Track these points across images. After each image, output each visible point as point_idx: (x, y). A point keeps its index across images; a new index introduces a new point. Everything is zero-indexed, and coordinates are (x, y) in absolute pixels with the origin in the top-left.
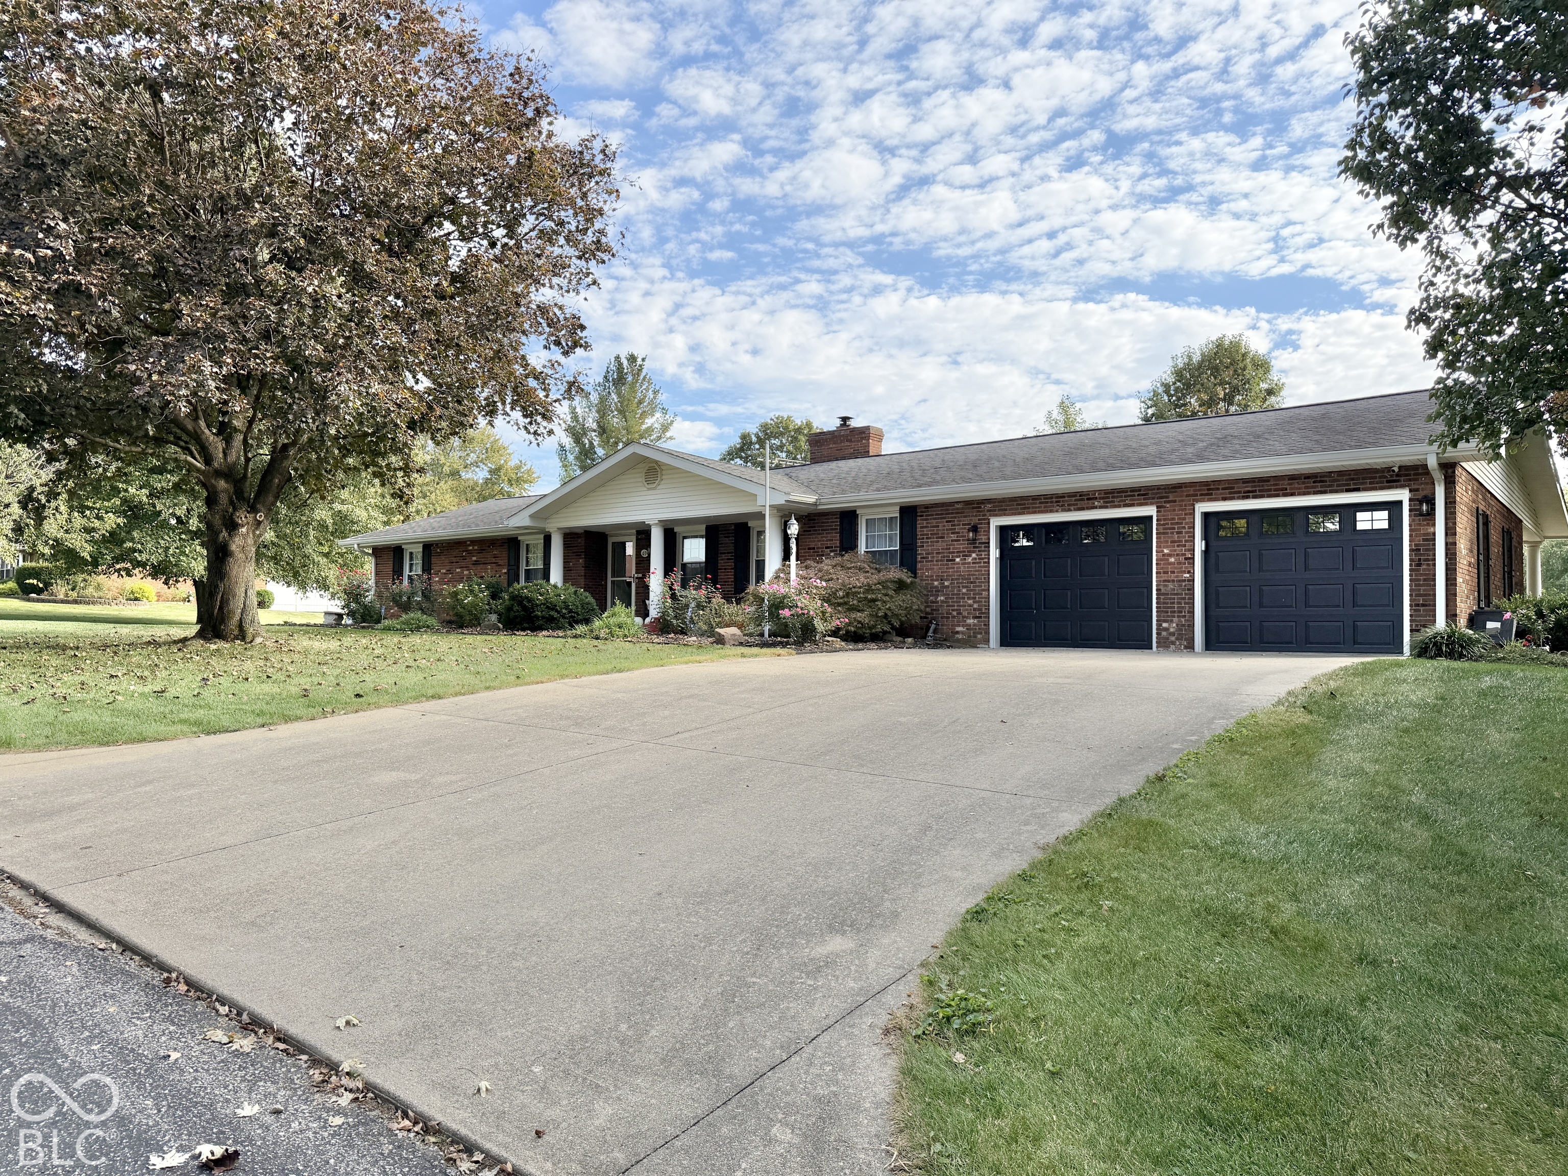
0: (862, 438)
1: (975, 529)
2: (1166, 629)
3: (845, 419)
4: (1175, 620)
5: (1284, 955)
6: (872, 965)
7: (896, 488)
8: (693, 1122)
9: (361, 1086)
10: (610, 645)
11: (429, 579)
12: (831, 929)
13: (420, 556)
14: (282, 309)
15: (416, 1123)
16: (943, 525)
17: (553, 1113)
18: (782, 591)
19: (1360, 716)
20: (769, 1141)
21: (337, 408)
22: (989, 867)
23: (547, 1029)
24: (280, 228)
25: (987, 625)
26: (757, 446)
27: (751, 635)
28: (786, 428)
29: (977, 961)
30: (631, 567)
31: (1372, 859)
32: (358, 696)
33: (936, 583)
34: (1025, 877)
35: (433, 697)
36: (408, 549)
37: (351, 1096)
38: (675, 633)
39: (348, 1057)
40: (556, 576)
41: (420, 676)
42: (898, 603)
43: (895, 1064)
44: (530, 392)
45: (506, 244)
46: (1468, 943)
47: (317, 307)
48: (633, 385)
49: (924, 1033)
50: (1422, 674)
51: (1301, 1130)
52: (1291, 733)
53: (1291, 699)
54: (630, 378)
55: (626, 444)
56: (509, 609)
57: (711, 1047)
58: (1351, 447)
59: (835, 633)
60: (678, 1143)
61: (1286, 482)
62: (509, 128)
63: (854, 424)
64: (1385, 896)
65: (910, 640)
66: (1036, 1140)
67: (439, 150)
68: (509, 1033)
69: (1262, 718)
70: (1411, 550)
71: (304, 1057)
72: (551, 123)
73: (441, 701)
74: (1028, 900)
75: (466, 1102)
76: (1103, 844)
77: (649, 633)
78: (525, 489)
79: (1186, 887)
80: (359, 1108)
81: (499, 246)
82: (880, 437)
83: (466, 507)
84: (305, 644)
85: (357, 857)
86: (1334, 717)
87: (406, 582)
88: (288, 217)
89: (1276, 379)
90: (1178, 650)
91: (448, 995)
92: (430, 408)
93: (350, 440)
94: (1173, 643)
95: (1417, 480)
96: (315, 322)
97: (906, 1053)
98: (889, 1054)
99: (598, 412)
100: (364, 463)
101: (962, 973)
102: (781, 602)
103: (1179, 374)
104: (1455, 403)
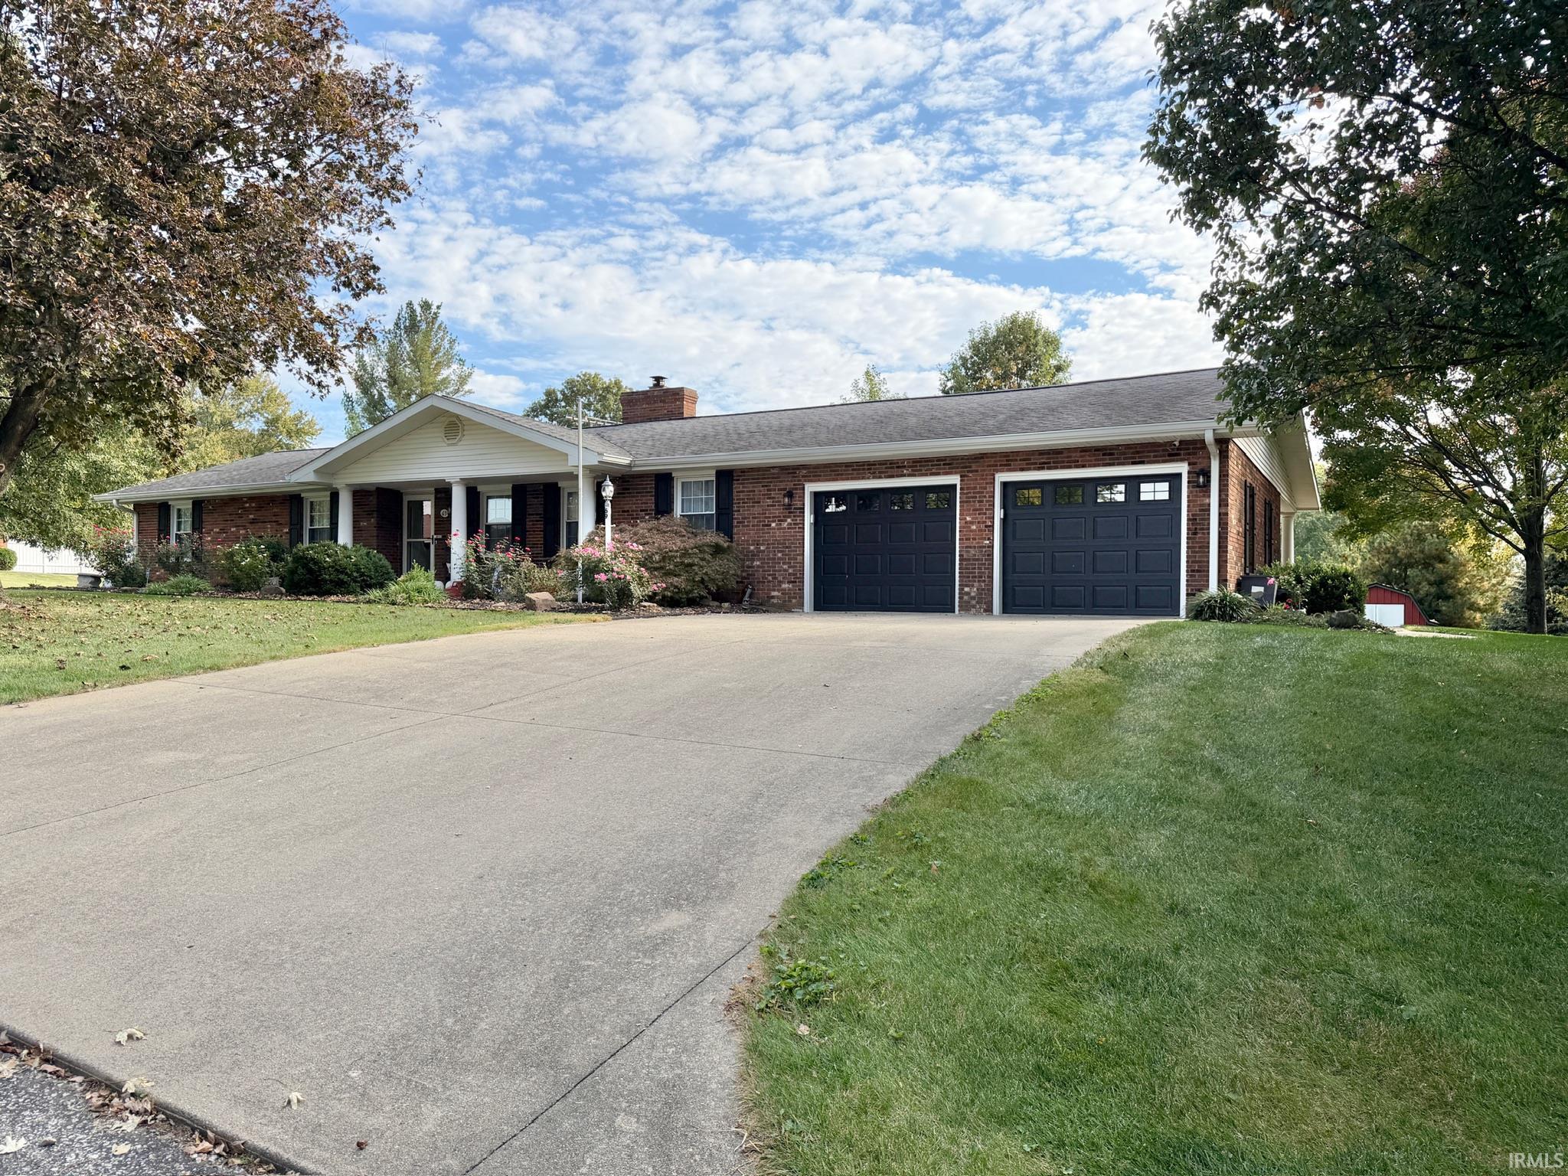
0: (678, 400)
1: (790, 495)
2: (968, 594)
3: (658, 379)
4: (976, 584)
5: (1104, 907)
6: (710, 939)
7: (714, 451)
8: (531, 1119)
9: (149, 1108)
10: (408, 612)
11: (200, 538)
12: (666, 903)
13: (189, 513)
14: (25, 234)
15: (216, 1144)
16: (759, 489)
17: (377, 1121)
18: (597, 554)
19: (1152, 675)
20: (613, 1132)
21: (91, 349)
22: (821, 832)
23: (363, 1029)
24: (20, 141)
25: (802, 590)
26: (563, 404)
27: (563, 600)
28: (594, 386)
29: (815, 928)
30: (430, 528)
31: (1174, 812)
32: (124, 667)
33: (752, 548)
34: (856, 841)
35: (211, 668)
36: (175, 506)
37: (138, 1120)
38: (481, 598)
39: (131, 1076)
40: (345, 536)
41: (195, 645)
42: (714, 568)
43: (739, 1041)
44: (317, 338)
45: (289, 176)
46: (1264, 889)
47: (67, 233)
48: (427, 334)
49: (767, 1006)
50: (1202, 635)
51: (1132, 1078)
52: (1091, 692)
53: (1089, 660)
54: (424, 326)
55: (422, 397)
56: (293, 572)
57: (546, 1037)
58: (1138, 422)
59: (651, 598)
60: (516, 1143)
61: (1078, 454)
62: (293, 49)
63: (669, 384)
64: (1188, 847)
65: (726, 605)
66: (884, 1110)
67: (211, 67)
68: (321, 1036)
69: (1065, 679)
70: (1188, 520)
71: (79, 1079)
72: (340, 47)
73: (220, 673)
74: (861, 863)
75: (275, 1116)
76: (927, 804)
77: (452, 598)
78: (306, 442)
79: (1007, 844)
80: (148, 1132)
81: (280, 178)
82: (694, 399)
83: (239, 461)
84: (57, 610)
85: (131, 848)
86: (1129, 675)
87: (173, 542)
88: (30, 129)
89: (1064, 356)
90: (977, 614)
91: (247, 998)
92: (203, 351)
93: (107, 384)
94: (974, 607)
95: (1195, 454)
96: (66, 252)
97: (750, 1029)
98: (733, 1031)
99: (388, 361)
100: (124, 410)
101: (801, 941)
102: (596, 566)
103: (975, 348)
104: (1242, 383)
